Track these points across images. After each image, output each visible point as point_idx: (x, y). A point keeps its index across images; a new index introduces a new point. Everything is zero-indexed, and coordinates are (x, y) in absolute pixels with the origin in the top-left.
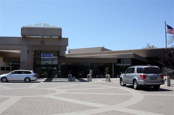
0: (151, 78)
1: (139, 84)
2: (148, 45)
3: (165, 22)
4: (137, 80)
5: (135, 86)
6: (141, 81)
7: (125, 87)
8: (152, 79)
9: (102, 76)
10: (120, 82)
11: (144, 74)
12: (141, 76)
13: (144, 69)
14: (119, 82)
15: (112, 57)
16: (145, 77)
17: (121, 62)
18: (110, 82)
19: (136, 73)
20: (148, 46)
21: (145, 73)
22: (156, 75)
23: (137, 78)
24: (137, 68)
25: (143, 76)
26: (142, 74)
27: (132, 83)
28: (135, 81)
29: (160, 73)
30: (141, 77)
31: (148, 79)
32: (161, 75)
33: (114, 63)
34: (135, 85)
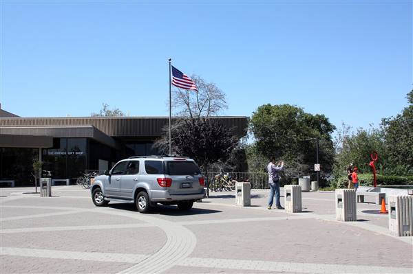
0: (182, 185)
1: (153, 199)
2: (105, 107)
3: (170, 60)
4: (149, 192)
5: (142, 204)
6: (160, 194)
7: (108, 208)
8: (183, 188)
9: (13, 182)
10: (94, 197)
11: (167, 176)
12: (159, 180)
13: (166, 164)
14: (91, 198)
15: (37, 133)
16: (168, 183)
17: (59, 148)
18: (50, 196)
19: (143, 173)
20: (104, 110)
21: (169, 174)
22: (190, 177)
23: (147, 186)
24: (146, 162)
25: (165, 180)
26: (162, 176)
27: (133, 197)
28: (142, 192)
29: (197, 174)
30: (160, 184)
31: (174, 187)
32: (199, 178)
33: (43, 149)
34: (140, 203)
